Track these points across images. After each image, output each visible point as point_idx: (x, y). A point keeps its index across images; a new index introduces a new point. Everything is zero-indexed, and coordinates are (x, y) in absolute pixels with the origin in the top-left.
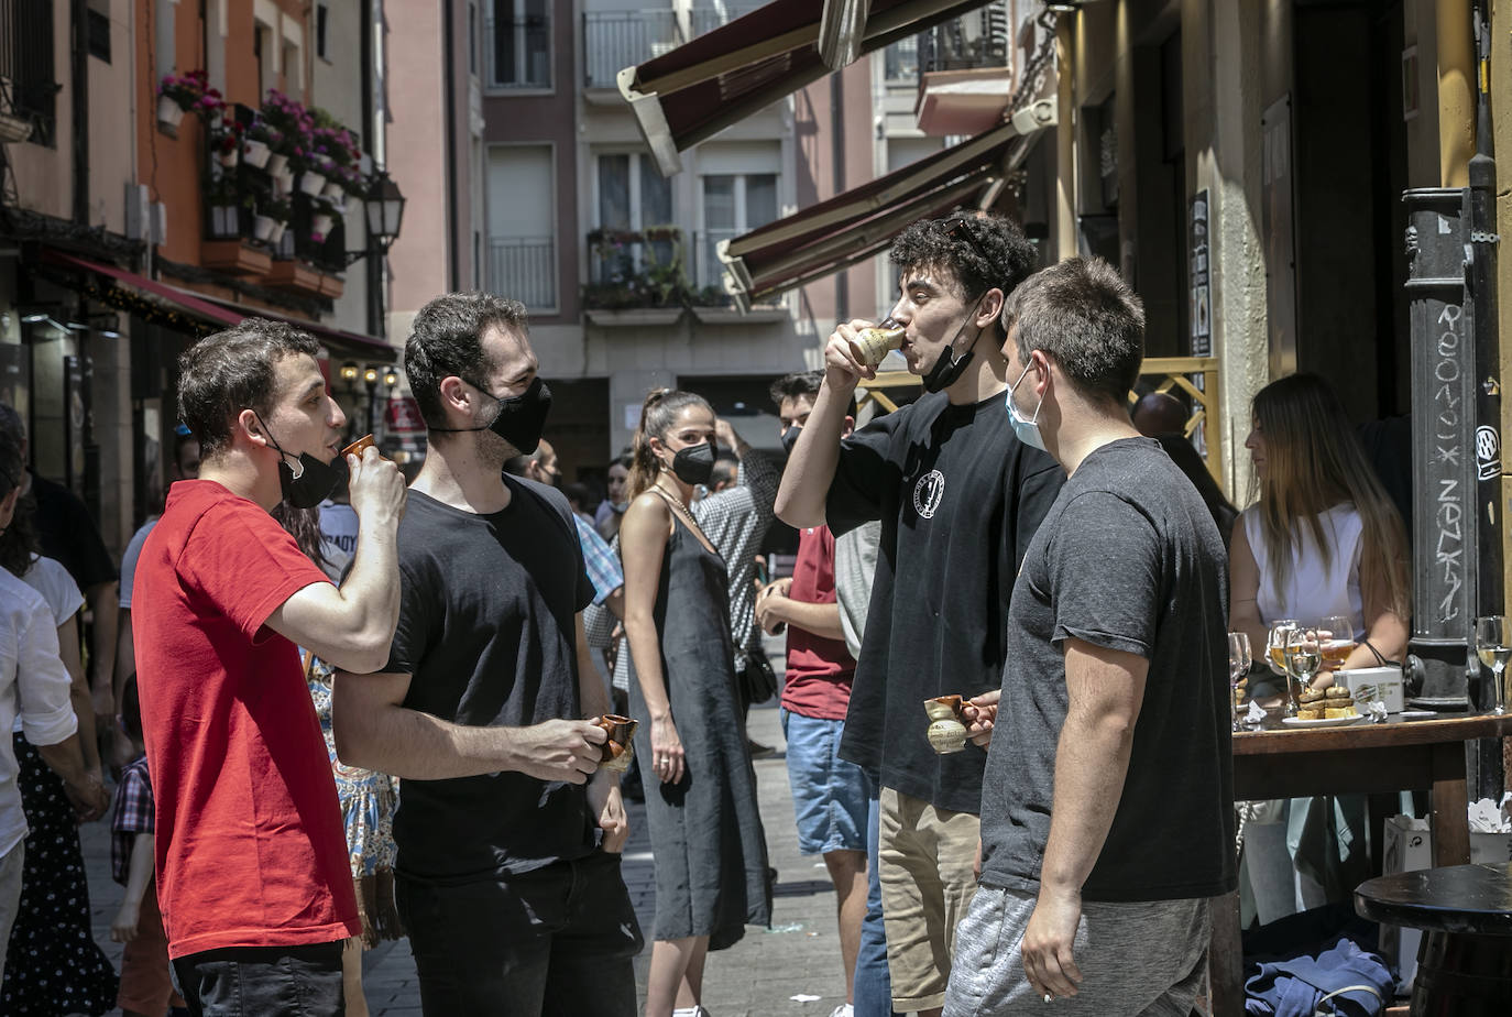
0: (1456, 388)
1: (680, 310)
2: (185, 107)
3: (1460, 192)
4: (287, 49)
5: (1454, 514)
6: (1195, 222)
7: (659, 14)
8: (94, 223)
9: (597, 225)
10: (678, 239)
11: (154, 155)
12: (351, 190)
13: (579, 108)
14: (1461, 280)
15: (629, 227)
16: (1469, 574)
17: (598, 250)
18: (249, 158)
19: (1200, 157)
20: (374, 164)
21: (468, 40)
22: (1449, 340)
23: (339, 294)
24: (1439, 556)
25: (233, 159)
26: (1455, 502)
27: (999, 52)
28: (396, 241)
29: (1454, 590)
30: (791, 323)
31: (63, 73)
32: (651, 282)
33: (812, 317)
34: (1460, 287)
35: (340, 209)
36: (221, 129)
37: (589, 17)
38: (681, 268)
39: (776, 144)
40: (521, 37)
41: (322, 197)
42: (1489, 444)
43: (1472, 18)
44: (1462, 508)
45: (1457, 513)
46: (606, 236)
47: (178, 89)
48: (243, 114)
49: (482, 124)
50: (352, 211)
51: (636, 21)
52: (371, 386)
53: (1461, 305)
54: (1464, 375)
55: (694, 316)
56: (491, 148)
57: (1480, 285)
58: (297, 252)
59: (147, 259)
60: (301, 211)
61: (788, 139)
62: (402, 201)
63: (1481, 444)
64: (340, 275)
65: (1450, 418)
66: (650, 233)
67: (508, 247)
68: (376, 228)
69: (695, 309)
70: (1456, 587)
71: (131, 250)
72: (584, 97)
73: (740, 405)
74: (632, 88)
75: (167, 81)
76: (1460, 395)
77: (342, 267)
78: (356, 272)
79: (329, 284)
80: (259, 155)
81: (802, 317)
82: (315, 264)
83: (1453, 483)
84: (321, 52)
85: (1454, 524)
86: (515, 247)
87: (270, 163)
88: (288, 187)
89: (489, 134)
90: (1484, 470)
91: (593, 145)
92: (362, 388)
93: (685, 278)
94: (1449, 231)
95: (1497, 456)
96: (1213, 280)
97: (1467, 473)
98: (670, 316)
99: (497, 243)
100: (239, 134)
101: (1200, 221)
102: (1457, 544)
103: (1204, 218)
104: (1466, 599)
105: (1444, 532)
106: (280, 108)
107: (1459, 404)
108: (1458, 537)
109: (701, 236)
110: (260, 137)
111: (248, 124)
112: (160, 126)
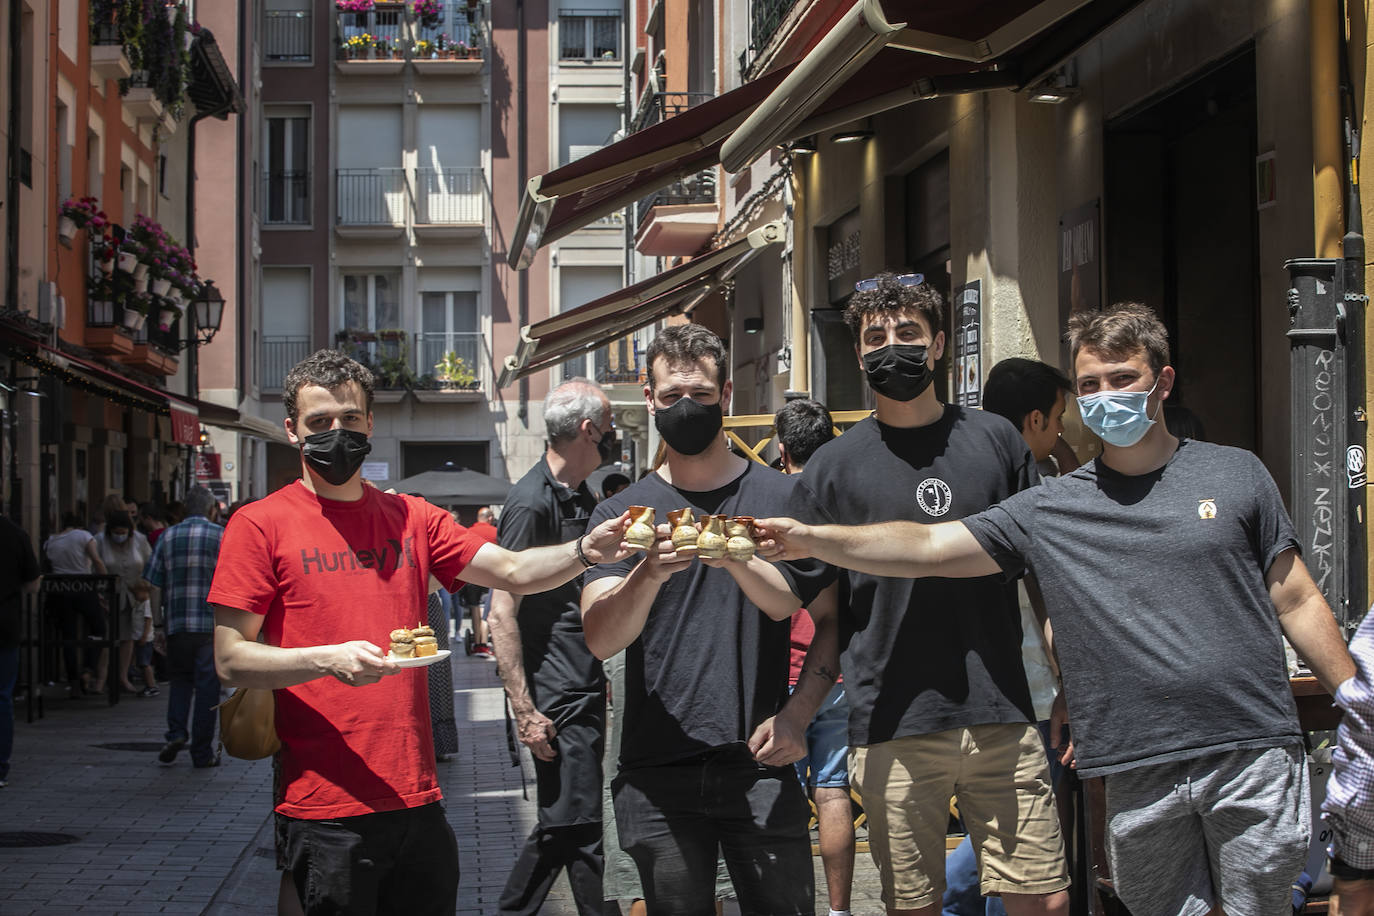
0: (1329, 416)
1: (405, 392)
2: (79, 225)
3: (1333, 261)
4: (141, 184)
5: (1326, 514)
6: (964, 306)
7: (393, 171)
8: (21, 309)
9: (342, 327)
10: (403, 339)
11: (58, 260)
12: (187, 293)
13: (331, 241)
14: (1334, 331)
15: (367, 329)
16: (1338, 562)
17: (343, 346)
18: (123, 265)
19: (971, 260)
21: (252, 187)
22: (1324, 378)
23: (172, 370)
24: (1315, 547)
25: (111, 266)
26: (1327, 506)
27: (707, 192)
28: (217, 333)
29: (1325, 575)
30: (487, 403)
32: (383, 371)
33: (501, 399)
34: (1332, 337)
36: (103, 243)
37: (340, 173)
38: (406, 359)
39: (477, 270)
40: (289, 185)
41: (168, 297)
42: (1359, 460)
43: (1343, 127)
44: (1332, 510)
45: (1328, 515)
46: (350, 336)
47: (75, 211)
48: (119, 232)
49: (260, 251)
51: (376, 176)
53: (1332, 350)
54: (1335, 406)
55: (414, 396)
56: (266, 269)
57: (1350, 332)
58: (149, 339)
59: (53, 338)
60: (155, 308)
61: (487, 266)
62: (222, 303)
63: (1352, 460)
64: (176, 357)
65: (1323, 439)
66: (383, 335)
67: (276, 343)
69: (415, 391)
70: (1328, 572)
71: (43, 330)
72: (335, 232)
73: (450, 463)
74: (538, 192)
75: (67, 204)
76: (1332, 421)
77: (176, 352)
78: (182, 356)
79: (167, 365)
80: (130, 263)
81: (494, 398)
82: (160, 348)
83: (1326, 491)
84: (162, 190)
85: (1326, 523)
86: (281, 343)
87: (137, 269)
88: (145, 286)
89: (264, 259)
90: (1354, 480)
91: (341, 268)
93: (408, 369)
94: (1324, 292)
95: (1364, 469)
96: (984, 349)
97: (1337, 483)
98: (396, 396)
99: (268, 340)
100: (115, 248)
101: (971, 305)
102: (1328, 539)
103: (976, 302)
104: (1334, 582)
105: (1318, 529)
106: (145, 228)
107: (1331, 428)
108: (1329, 533)
109: (420, 337)
110: (130, 249)
111: (122, 240)
112: (61, 238)
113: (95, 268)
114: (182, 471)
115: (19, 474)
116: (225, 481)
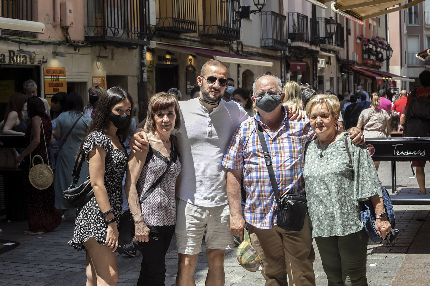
2: (360, 40)
4: (374, 26)
11: (356, 48)
12: (384, 49)
13: (424, 28)
18: (369, 47)
20: (388, 43)
23: (382, 66)
25: (367, 47)
28: (391, 57)
31: (345, 39)
35: (383, 53)
36: (366, 43)
37: (425, 12)
40: (413, 15)
41: (380, 51)
47: (359, 38)
48: (369, 40)
49: (406, 32)
50: (384, 53)
52: (387, 80)
56: (408, 36)
58: (376, 60)
59: (356, 63)
60: (377, 53)
62: (392, 51)
68: (388, 55)
71: (354, 62)
72: (425, 26)
75: (358, 36)
77: (383, 61)
78: (385, 62)
79: (381, 64)
80: (371, 46)
82: (379, 61)
84: (379, 26)
86: (412, 54)
87: (372, 47)
88: (375, 50)
92: (386, 80)
99: (409, 53)
100: (368, 43)
106: (374, 39)
110: (371, 44)
111: (369, 41)
112: (357, 43)
113: (364, 48)
114: (385, 86)
115: (350, 90)
116: (397, 87)
